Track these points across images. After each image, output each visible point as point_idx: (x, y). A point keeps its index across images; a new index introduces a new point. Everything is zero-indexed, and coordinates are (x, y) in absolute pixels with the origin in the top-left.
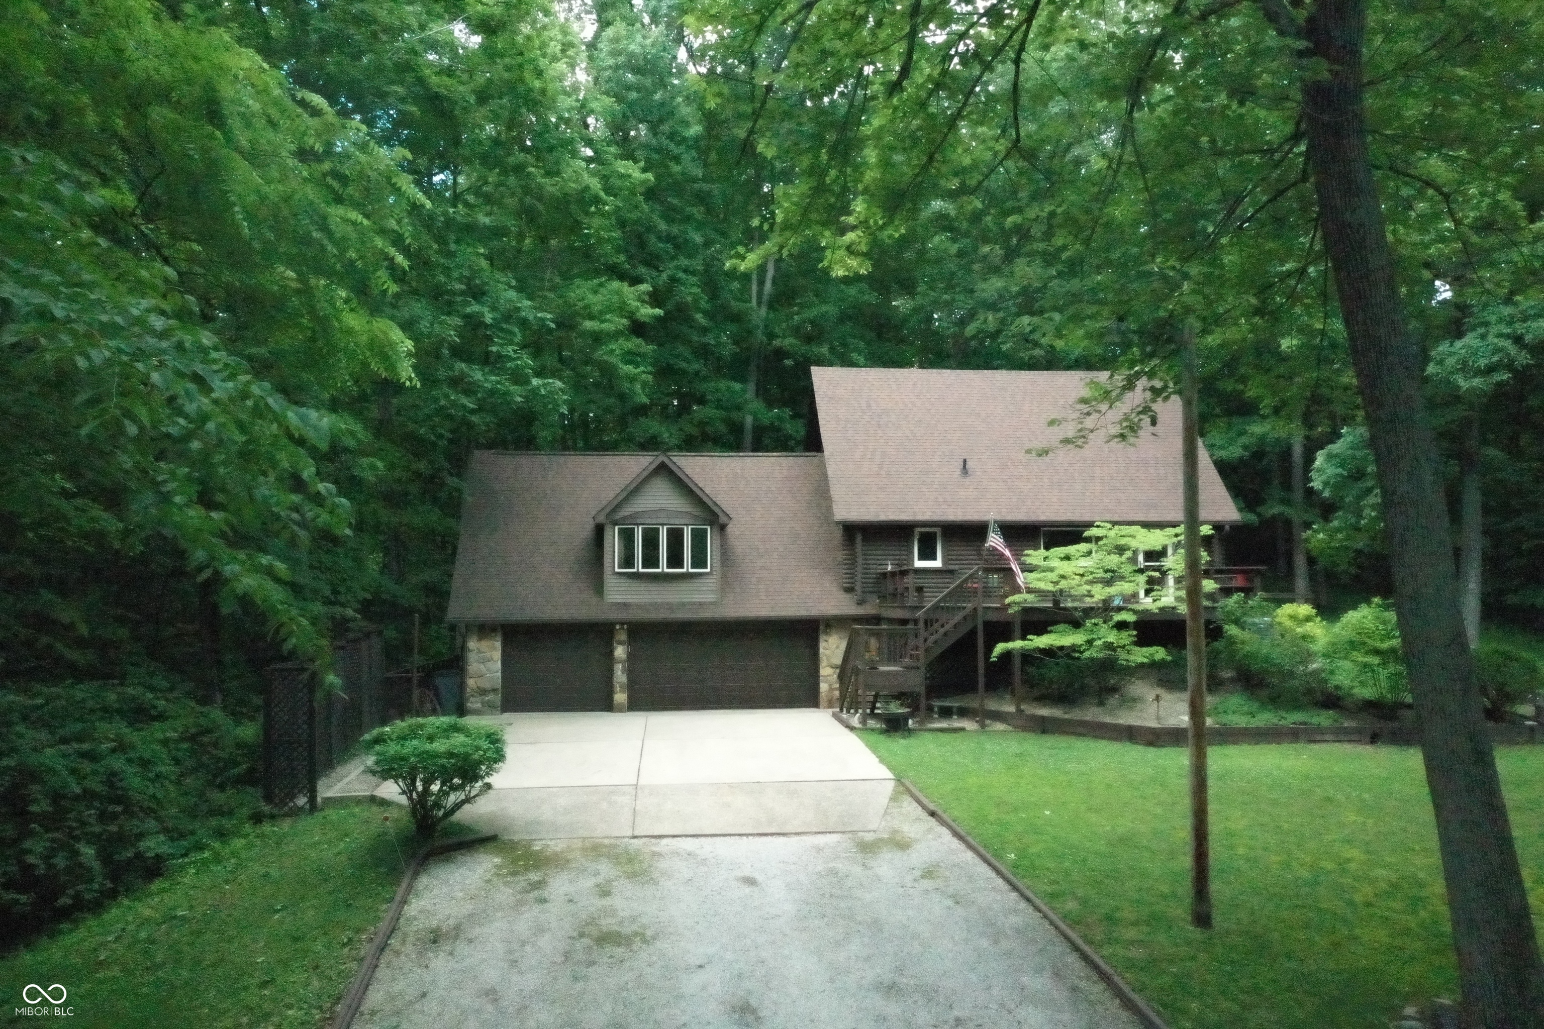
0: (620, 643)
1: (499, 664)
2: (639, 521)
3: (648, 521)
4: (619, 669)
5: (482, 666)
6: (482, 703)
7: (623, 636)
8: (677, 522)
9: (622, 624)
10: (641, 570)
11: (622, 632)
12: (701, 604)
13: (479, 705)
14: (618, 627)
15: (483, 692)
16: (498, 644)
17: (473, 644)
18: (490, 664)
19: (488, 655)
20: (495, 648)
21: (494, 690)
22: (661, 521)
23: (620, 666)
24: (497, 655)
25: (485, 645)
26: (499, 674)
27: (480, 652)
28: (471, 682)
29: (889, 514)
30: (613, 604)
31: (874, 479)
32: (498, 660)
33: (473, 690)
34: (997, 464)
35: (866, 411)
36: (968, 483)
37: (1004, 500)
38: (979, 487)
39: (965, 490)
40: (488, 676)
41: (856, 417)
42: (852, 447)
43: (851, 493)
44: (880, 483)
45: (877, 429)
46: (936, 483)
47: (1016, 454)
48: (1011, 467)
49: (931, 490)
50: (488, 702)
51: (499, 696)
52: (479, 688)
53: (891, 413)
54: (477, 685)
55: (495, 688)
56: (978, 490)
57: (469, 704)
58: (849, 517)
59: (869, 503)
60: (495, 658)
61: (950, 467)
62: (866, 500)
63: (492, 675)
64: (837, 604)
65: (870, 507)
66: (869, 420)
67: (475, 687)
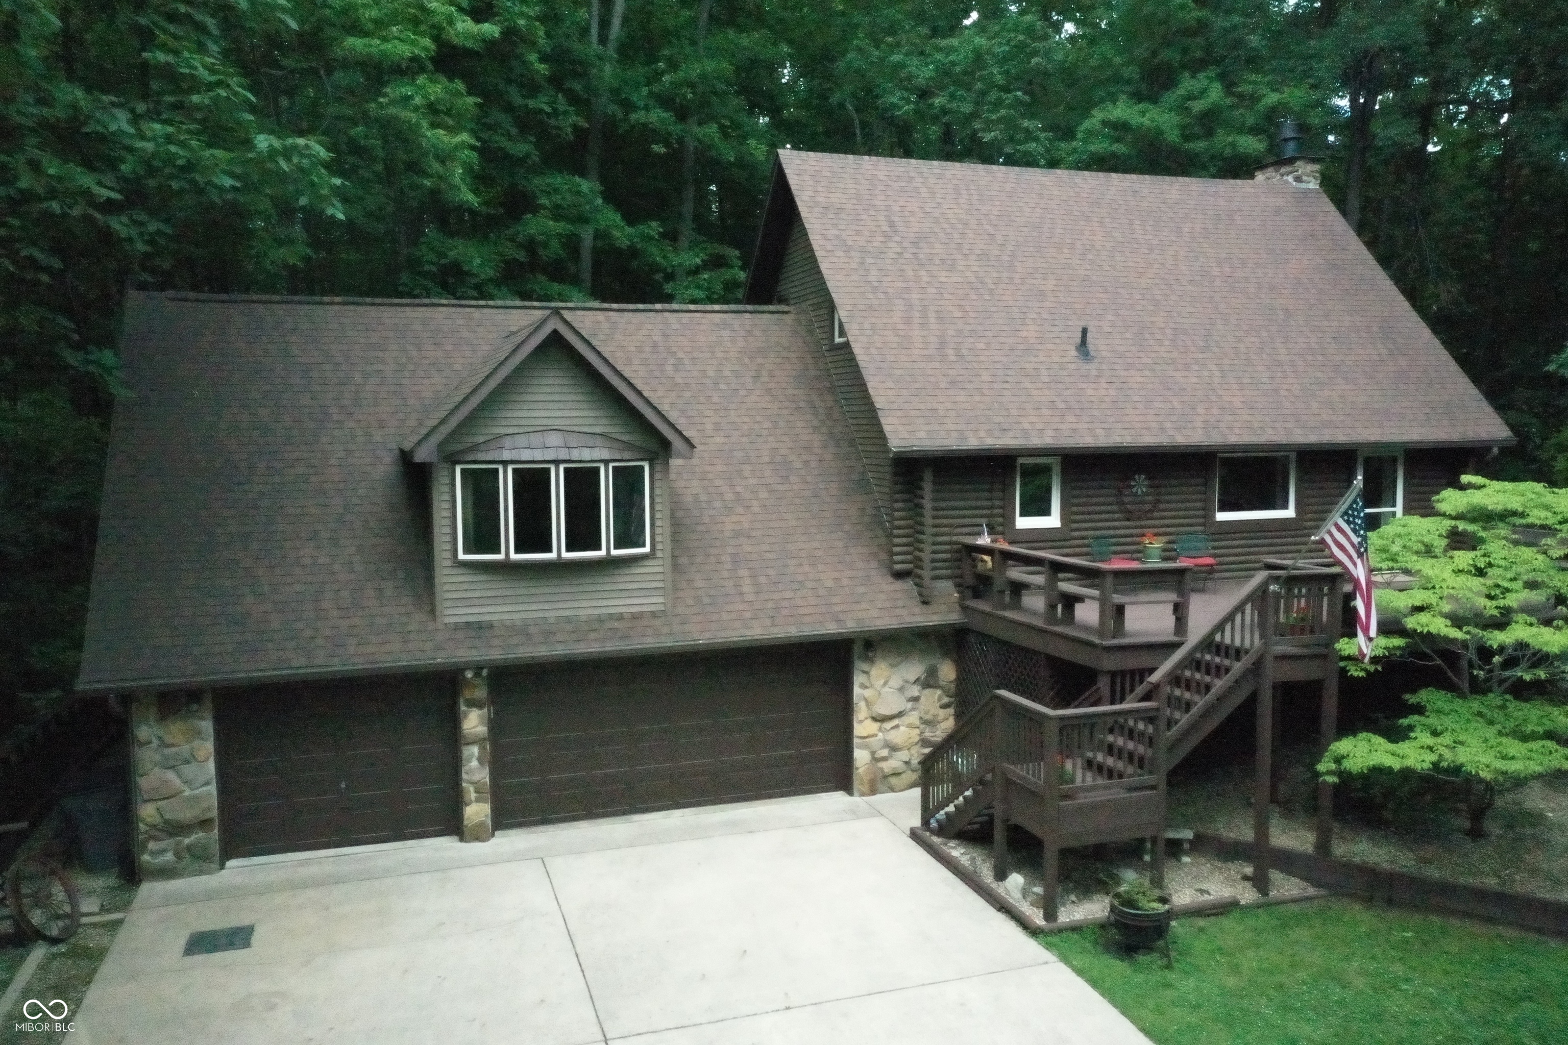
0: (472, 704)
1: (211, 767)
2: (506, 455)
3: (526, 455)
4: (472, 757)
5: (171, 775)
6: (177, 852)
7: (481, 693)
8: (586, 455)
9: (478, 668)
10: (514, 556)
11: (478, 681)
12: (635, 617)
13: (169, 857)
14: (469, 675)
15: (175, 829)
16: (207, 726)
17: (143, 732)
18: (188, 770)
19: (185, 749)
20: (200, 735)
21: (204, 824)
22: (551, 455)
23: (475, 750)
24: (207, 748)
25: (175, 730)
26: (213, 789)
27: (164, 745)
28: (147, 812)
29: (982, 434)
30: (457, 627)
31: (937, 365)
32: (207, 759)
33: (154, 826)
34: (1128, 336)
35: (890, 234)
36: (1094, 373)
37: (1160, 405)
38: (1114, 380)
39: (1094, 386)
40: (186, 794)
41: (875, 244)
42: (883, 302)
43: (905, 392)
44: (950, 372)
45: (917, 268)
46: (1044, 372)
47: (1153, 319)
48: (1151, 342)
49: (1039, 385)
50: (189, 848)
51: (216, 831)
52: (167, 822)
53: (933, 240)
54: (162, 816)
55: (205, 818)
56: (1114, 386)
57: (146, 857)
58: (916, 442)
59: (941, 412)
60: (201, 755)
61: (1058, 341)
62: (936, 406)
63: (196, 792)
64: (888, 605)
65: (946, 420)
66: (899, 250)
67: (157, 820)
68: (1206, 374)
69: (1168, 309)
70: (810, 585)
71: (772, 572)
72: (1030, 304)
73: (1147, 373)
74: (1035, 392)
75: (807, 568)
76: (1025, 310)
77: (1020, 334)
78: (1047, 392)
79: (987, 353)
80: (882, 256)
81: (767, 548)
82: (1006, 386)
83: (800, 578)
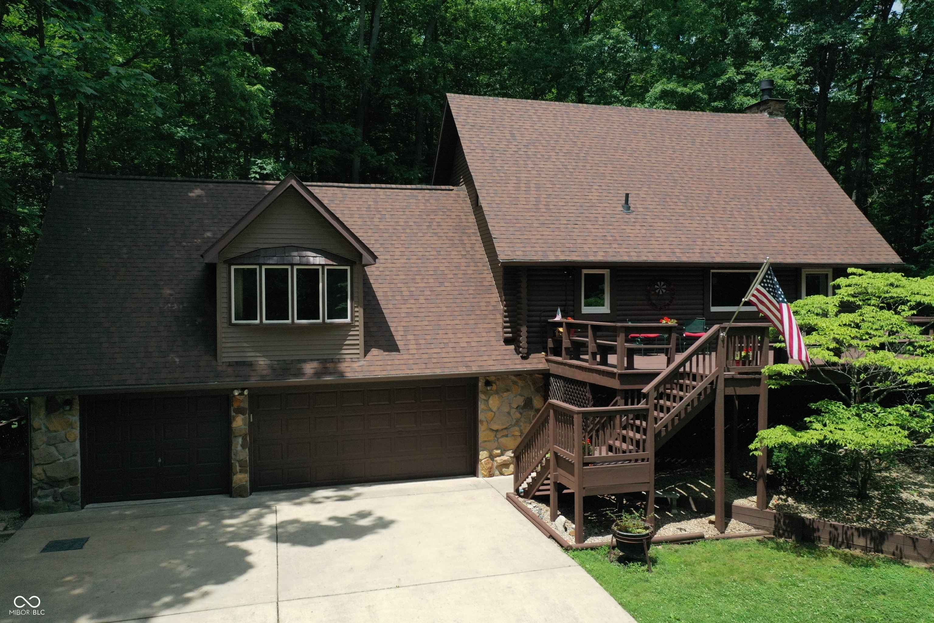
0: (240, 411)
1: (77, 445)
2: (261, 261)
3: (273, 260)
4: (238, 444)
5: (53, 449)
6: (54, 498)
7: (243, 405)
8: (310, 261)
9: (241, 389)
10: (265, 321)
11: (241, 398)
12: (340, 361)
13: (50, 500)
14: (236, 393)
15: (53, 482)
16: (75, 419)
18: (63, 447)
19: (61, 433)
20: (71, 425)
21: (72, 480)
22: (289, 260)
23: (240, 440)
24: (74, 432)
25: (55, 421)
26: (78, 458)
27: (49, 431)
28: (37, 471)
29: (558, 253)
30: (230, 364)
31: (534, 214)
32: (74, 441)
33: (41, 481)
34: (656, 199)
35: (511, 141)
36: (633, 220)
37: (674, 239)
38: (645, 224)
39: (632, 228)
40: (61, 461)
41: (501, 146)
42: (504, 178)
43: (511, 229)
44: (541, 218)
45: (526, 159)
46: (601, 219)
47: (672, 191)
48: (671, 204)
49: (597, 227)
50: (62, 494)
51: (79, 485)
52: (48, 477)
53: (536, 144)
54: (46, 474)
55: (72, 476)
56: (644, 228)
57: (36, 499)
58: (515, 257)
59: (534, 241)
60: (71, 438)
61: (610, 202)
62: (531, 237)
63: (67, 460)
64: (499, 358)
65: (536, 245)
66: (516, 150)
67: (43, 477)
68: (705, 222)
69: (683, 185)
70: (451, 345)
71: (428, 337)
72: (595, 181)
73: (667, 221)
74: (593, 230)
75: (451, 336)
76: (591, 184)
77: (587, 197)
78: (601, 231)
79: (565, 208)
80: (505, 153)
81: (427, 323)
82: (576, 226)
83: (445, 341)
